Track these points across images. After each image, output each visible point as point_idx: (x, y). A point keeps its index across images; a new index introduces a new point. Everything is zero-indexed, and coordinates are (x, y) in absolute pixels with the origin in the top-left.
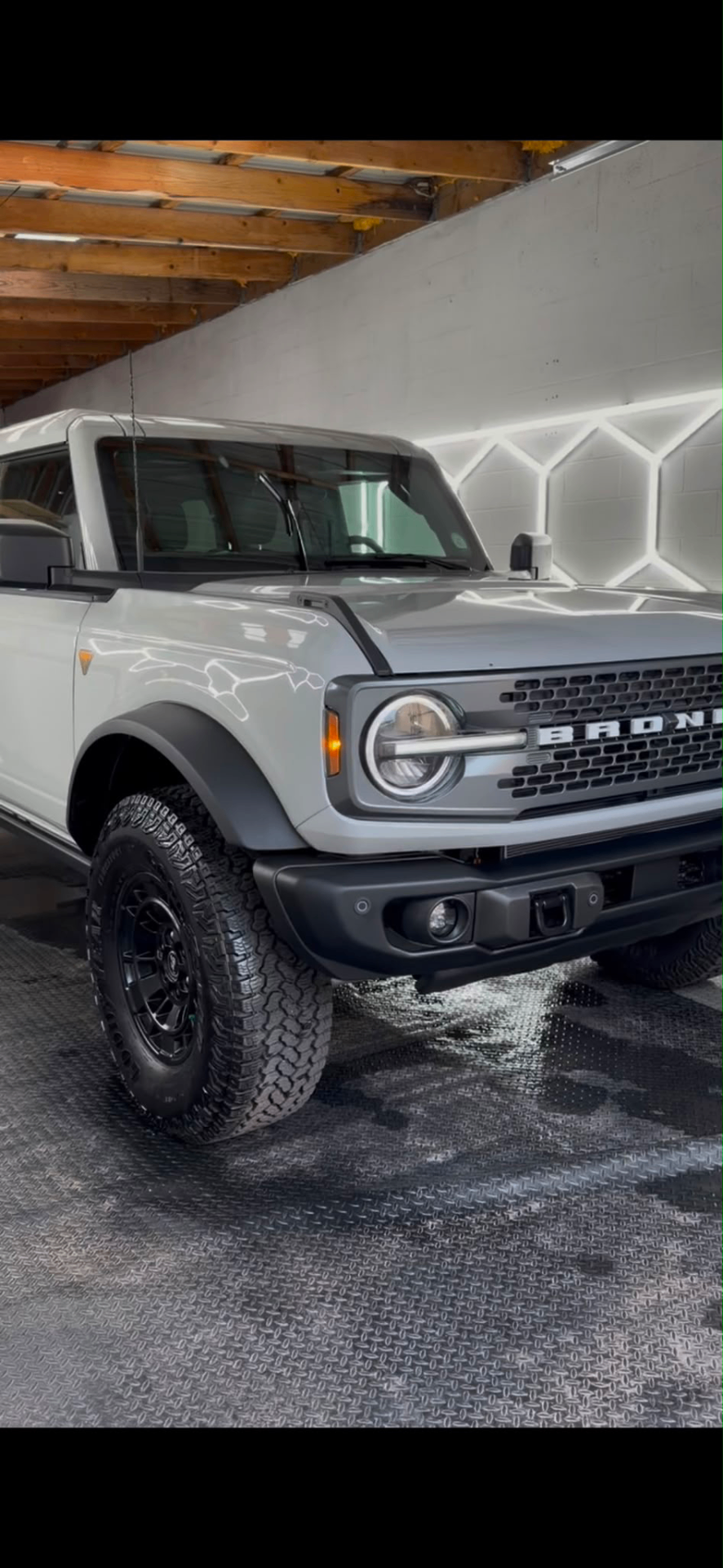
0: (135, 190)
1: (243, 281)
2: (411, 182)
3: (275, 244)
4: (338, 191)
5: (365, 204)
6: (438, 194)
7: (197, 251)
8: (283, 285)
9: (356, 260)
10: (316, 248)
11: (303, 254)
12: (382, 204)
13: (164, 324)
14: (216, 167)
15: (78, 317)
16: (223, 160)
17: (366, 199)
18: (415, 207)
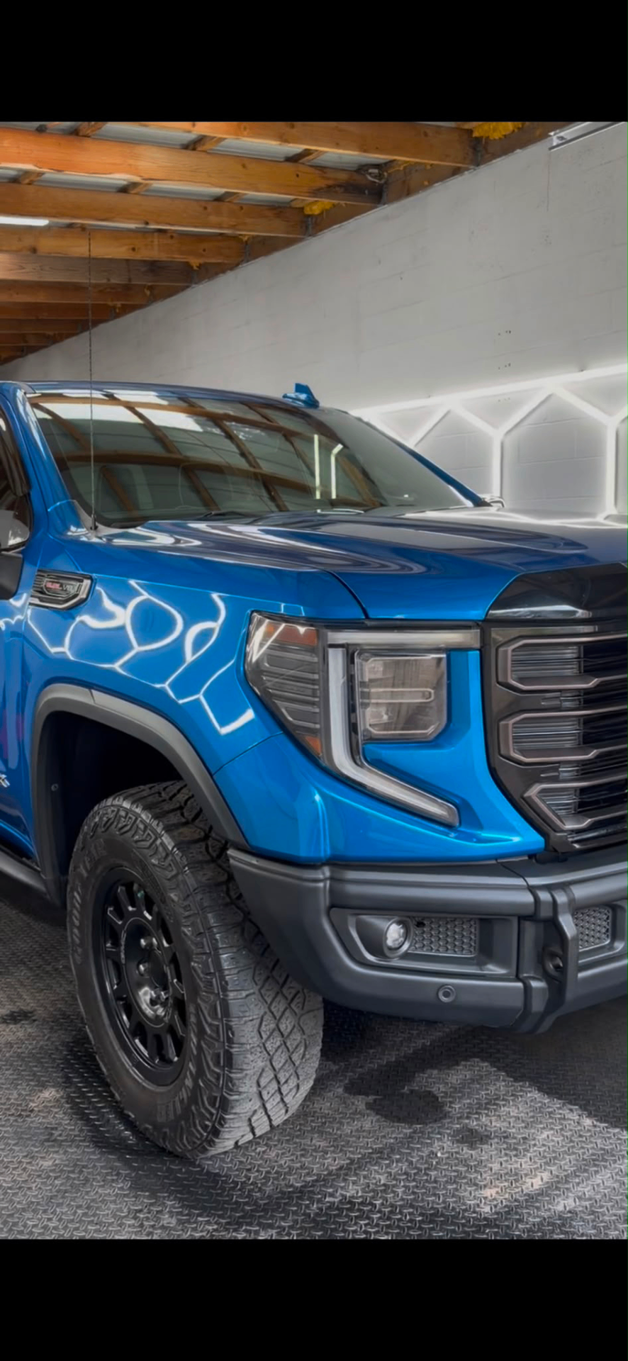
0: (110, 173)
1: (195, 262)
2: (362, 169)
3: (233, 227)
4: (298, 176)
5: (321, 189)
6: (387, 180)
7: (156, 234)
8: (233, 267)
9: (307, 242)
10: (270, 232)
11: (254, 237)
12: (337, 189)
13: (119, 304)
14: (184, 151)
15: (41, 298)
16: (193, 146)
17: (322, 183)
18: (366, 192)
